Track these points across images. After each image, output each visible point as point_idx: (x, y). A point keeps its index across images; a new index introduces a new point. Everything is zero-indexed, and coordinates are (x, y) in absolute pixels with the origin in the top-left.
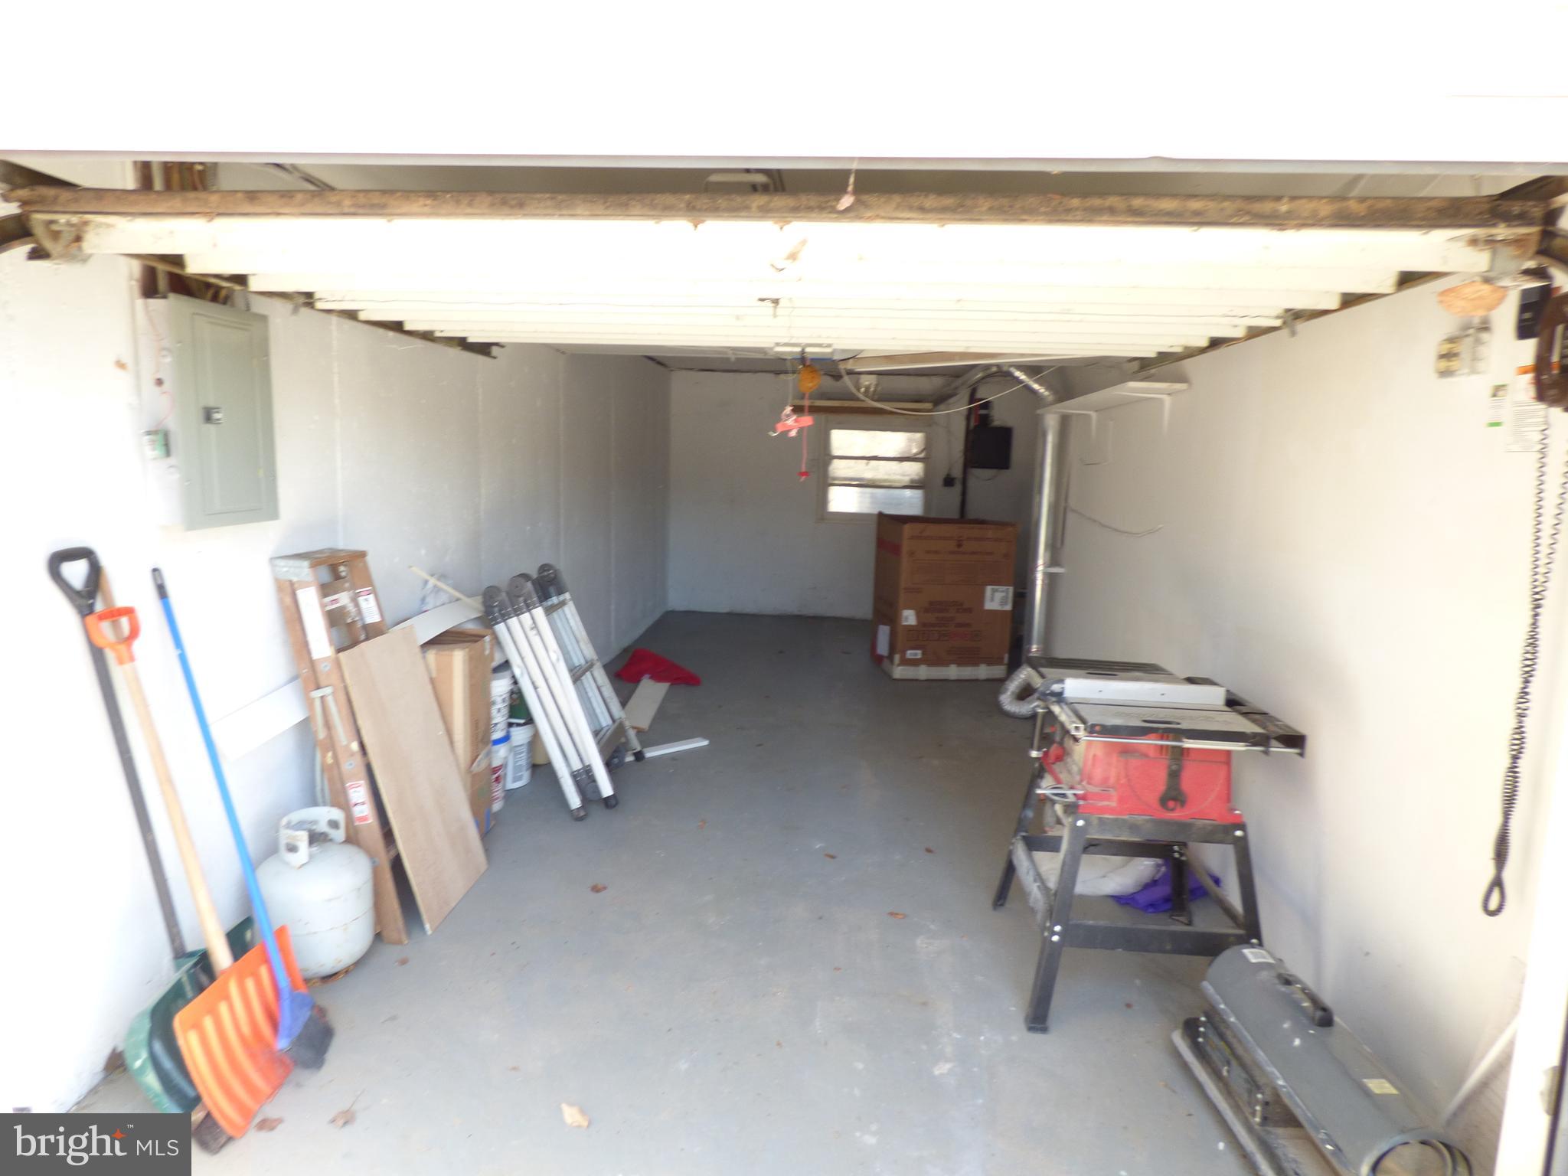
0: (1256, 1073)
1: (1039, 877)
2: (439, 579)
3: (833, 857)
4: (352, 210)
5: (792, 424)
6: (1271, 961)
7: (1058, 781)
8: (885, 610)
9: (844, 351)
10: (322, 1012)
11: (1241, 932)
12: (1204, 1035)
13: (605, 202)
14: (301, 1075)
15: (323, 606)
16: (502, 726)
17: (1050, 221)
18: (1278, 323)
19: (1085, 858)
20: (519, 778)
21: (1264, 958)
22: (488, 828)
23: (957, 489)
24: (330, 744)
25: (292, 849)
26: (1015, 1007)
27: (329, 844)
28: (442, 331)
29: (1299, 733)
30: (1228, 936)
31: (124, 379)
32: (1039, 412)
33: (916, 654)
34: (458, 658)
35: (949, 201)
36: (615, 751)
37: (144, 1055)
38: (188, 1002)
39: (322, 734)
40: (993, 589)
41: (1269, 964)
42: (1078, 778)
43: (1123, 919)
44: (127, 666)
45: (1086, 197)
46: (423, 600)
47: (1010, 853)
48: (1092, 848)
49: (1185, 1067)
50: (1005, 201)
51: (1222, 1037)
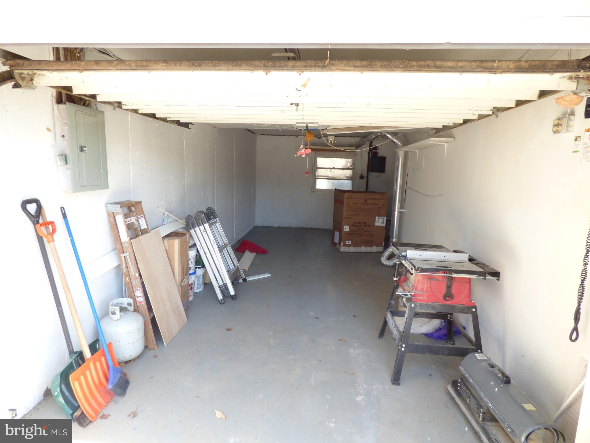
0: (481, 401)
1: (396, 326)
2: (169, 213)
3: (318, 318)
4: (135, 68)
5: (303, 152)
6: (486, 359)
7: (404, 289)
8: (337, 226)
9: (322, 126)
10: (125, 375)
11: (475, 347)
12: (460, 387)
13: (232, 64)
14: (117, 398)
15: (125, 222)
16: (193, 268)
17: (404, 71)
18: (491, 113)
19: (414, 319)
20: (200, 288)
21: (484, 357)
22: (188, 306)
23: (365, 180)
24: (128, 274)
25: (114, 313)
26: (387, 376)
27: (127, 312)
28: (170, 118)
29: (497, 271)
30: (469, 349)
31: (50, 135)
32: (396, 150)
33: (349, 242)
34: (176, 242)
35: (365, 63)
36: (235, 278)
37: (58, 390)
38: (75, 370)
39: (125, 270)
40: (378, 218)
41: (485, 360)
42: (412, 288)
43: (429, 342)
44: (52, 244)
45: (418, 61)
46: (163, 220)
47: (385, 317)
48: (417, 315)
49: (453, 398)
50: (387, 63)
51: (467, 387)
